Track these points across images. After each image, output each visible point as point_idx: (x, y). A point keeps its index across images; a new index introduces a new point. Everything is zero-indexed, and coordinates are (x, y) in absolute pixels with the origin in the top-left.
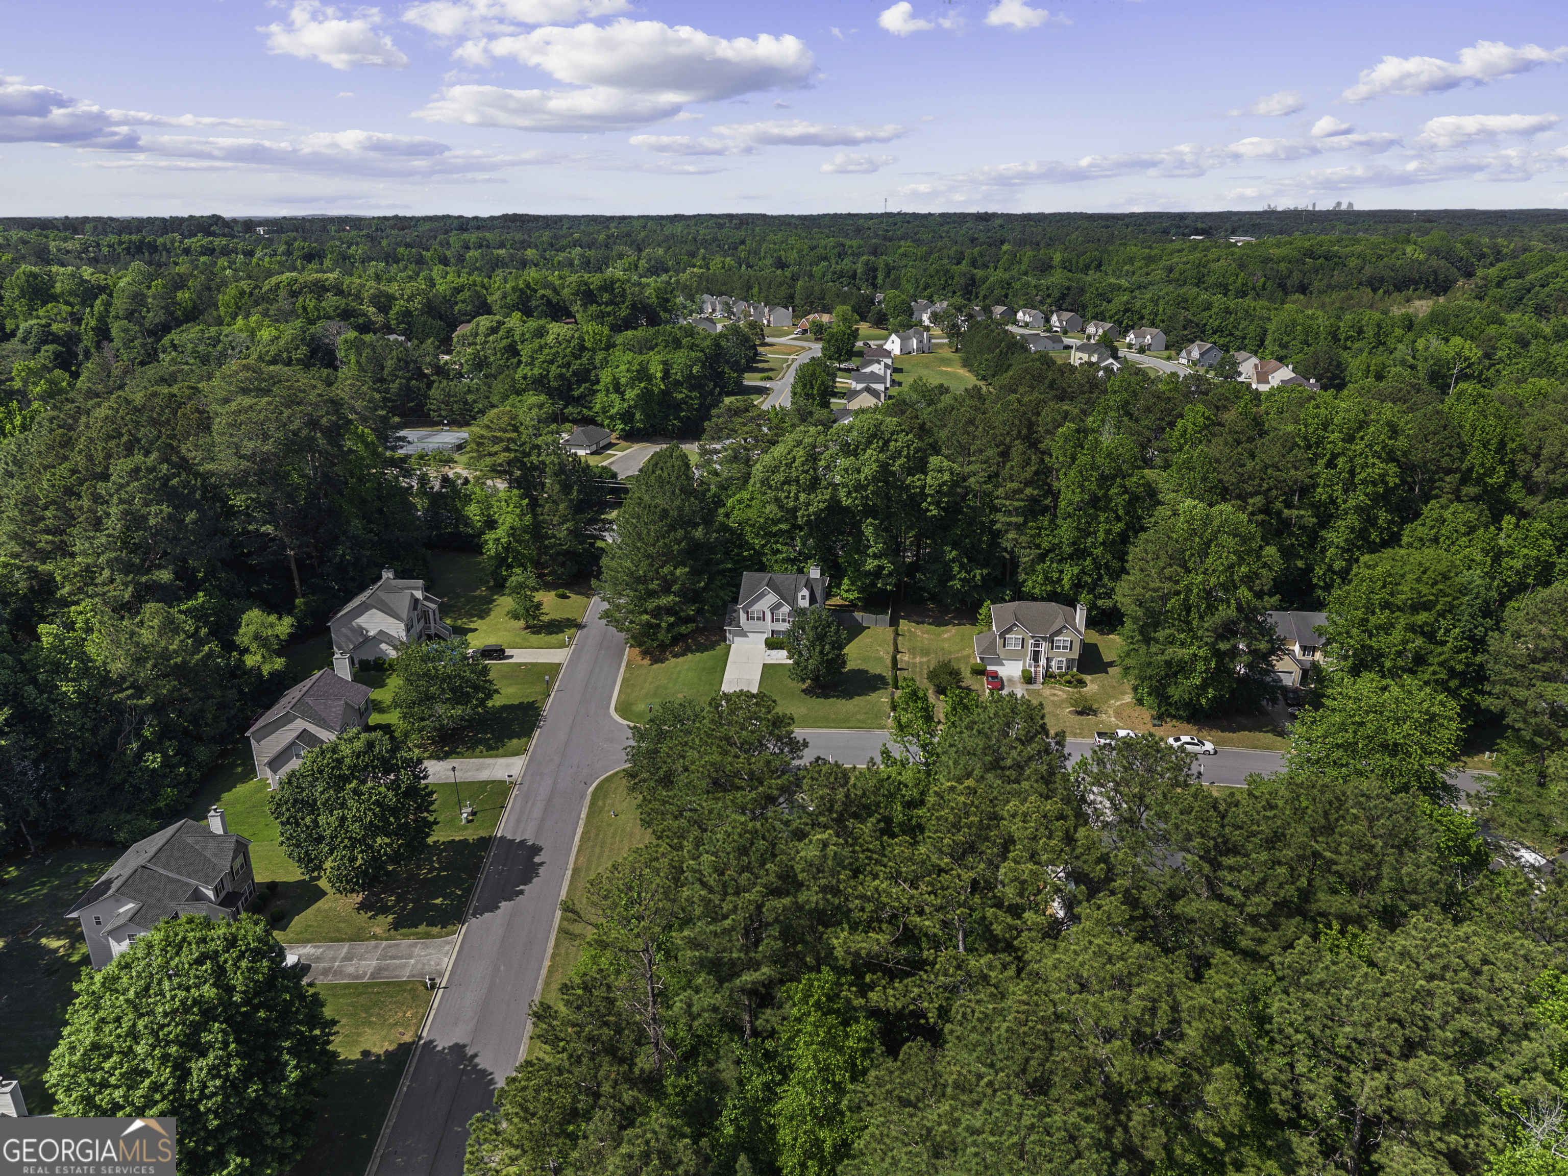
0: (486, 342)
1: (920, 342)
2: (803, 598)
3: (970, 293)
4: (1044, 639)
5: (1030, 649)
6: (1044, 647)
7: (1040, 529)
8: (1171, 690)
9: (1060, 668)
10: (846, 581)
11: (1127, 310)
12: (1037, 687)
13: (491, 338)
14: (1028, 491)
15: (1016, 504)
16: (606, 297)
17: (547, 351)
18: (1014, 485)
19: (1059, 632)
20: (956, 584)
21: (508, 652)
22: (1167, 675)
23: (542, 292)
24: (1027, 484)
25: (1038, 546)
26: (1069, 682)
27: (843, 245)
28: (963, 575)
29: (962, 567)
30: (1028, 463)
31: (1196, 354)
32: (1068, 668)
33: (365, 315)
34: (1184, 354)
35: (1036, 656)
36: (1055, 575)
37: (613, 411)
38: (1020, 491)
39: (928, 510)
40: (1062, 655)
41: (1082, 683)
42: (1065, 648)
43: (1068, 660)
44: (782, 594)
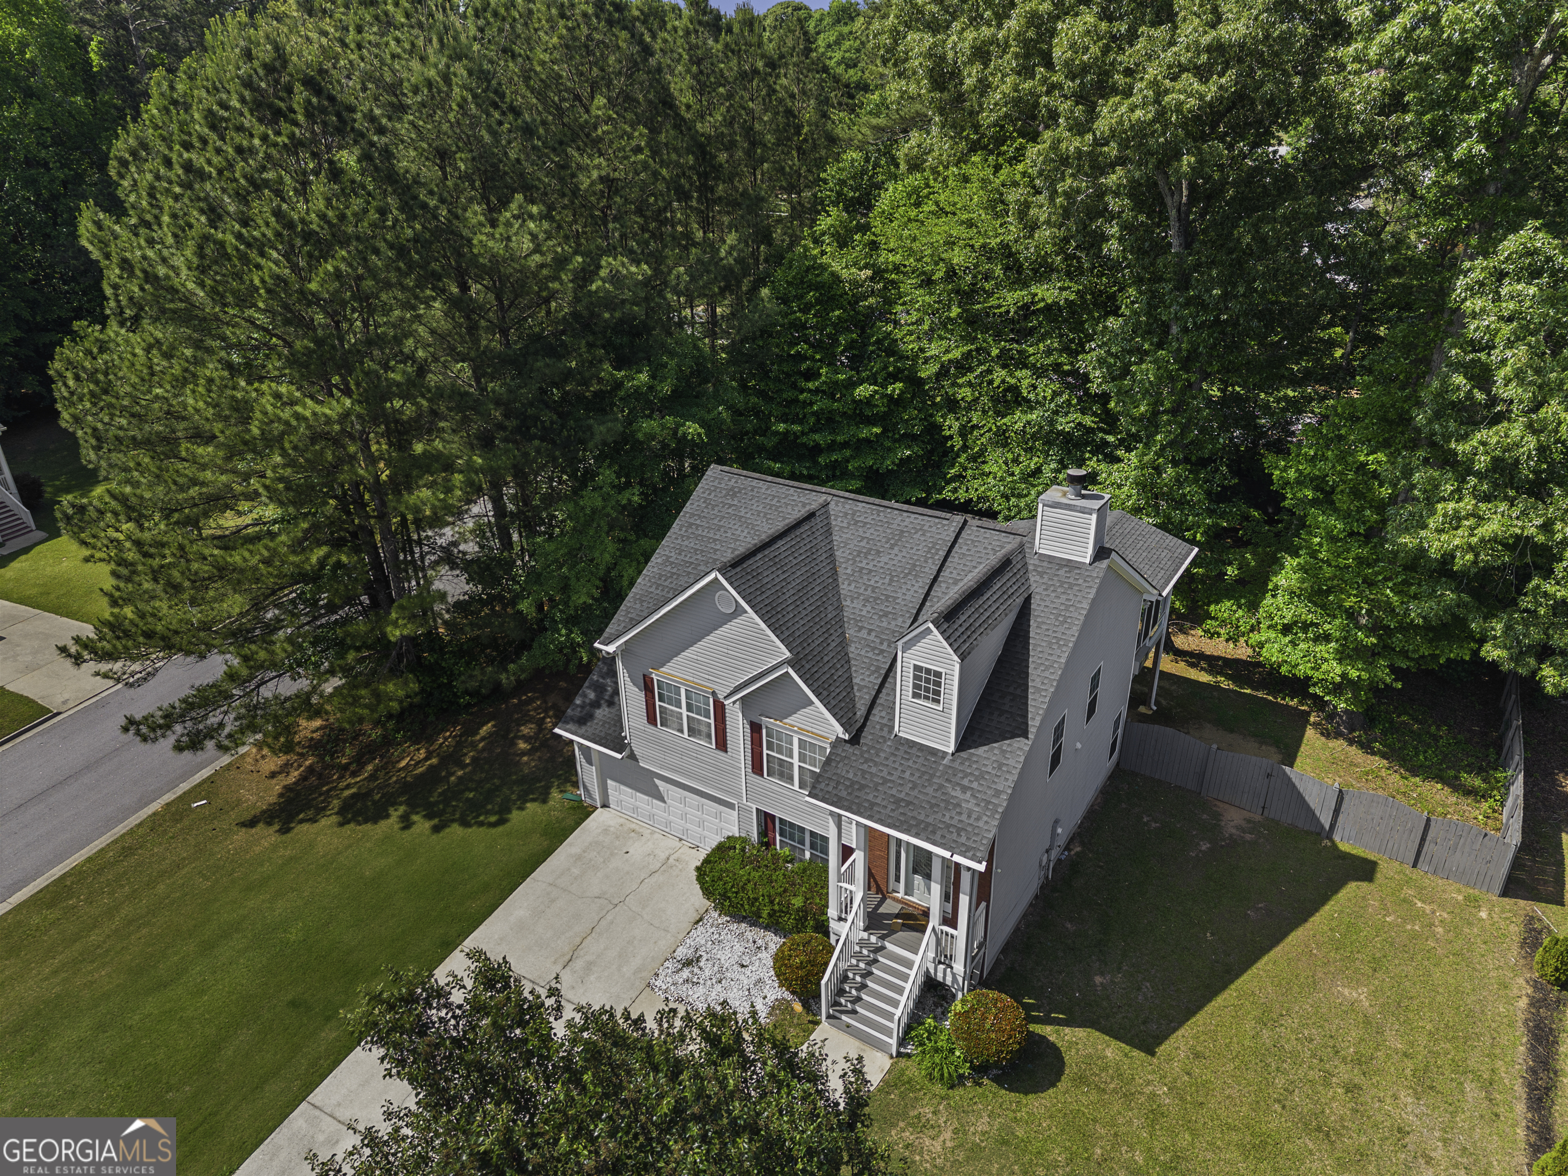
2: (926, 678)
44: (839, 622)
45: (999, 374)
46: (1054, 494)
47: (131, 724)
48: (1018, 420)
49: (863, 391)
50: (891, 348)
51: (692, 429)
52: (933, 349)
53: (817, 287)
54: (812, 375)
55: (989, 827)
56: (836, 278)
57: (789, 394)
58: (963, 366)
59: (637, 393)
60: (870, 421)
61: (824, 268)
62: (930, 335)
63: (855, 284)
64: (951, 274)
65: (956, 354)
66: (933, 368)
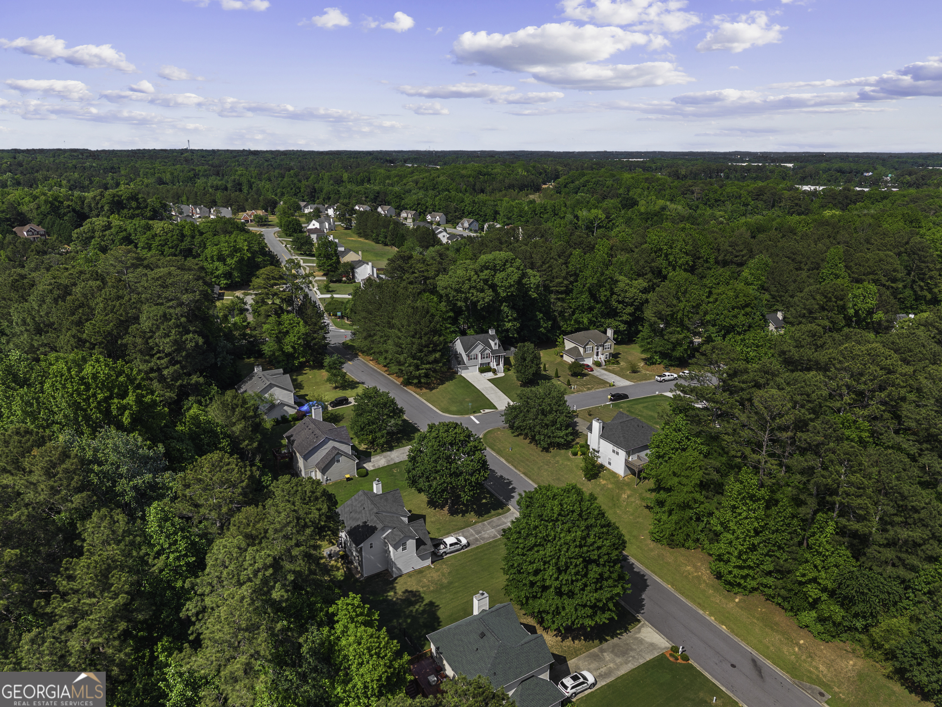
1: (330, 224)
2: (496, 344)
3: (314, 197)
4: (601, 345)
5: (595, 351)
6: (600, 349)
9: (606, 358)
11: (418, 204)
15: (562, 289)
18: (559, 280)
19: (606, 342)
31: (466, 225)
34: (460, 225)
35: (598, 354)
36: (581, 320)
37: (219, 272)
38: (562, 283)
40: (607, 352)
42: (608, 348)
43: (609, 354)
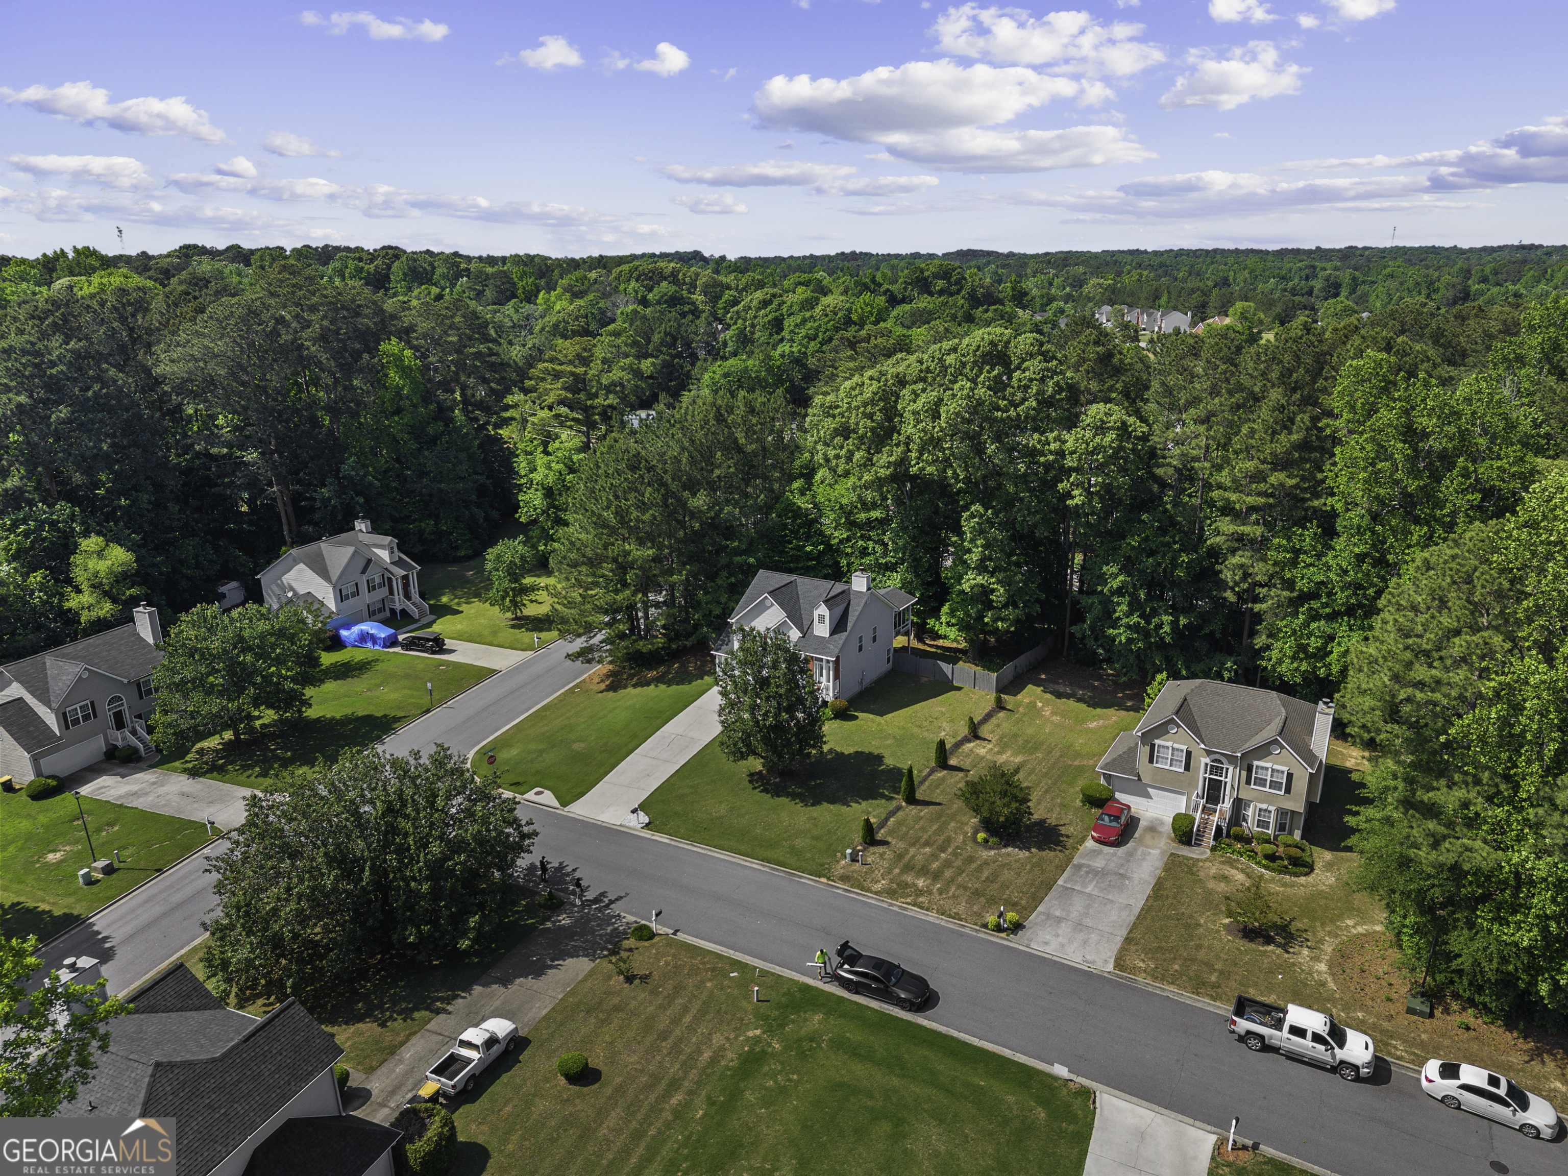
0: (755, 317)
2: (821, 619)
4: (1232, 759)
5: (1201, 775)
6: (1231, 776)
7: (1297, 552)
8: (1457, 940)
9: (1262, 824)
10: (945, 609)
12: (1200, 853)
13: (762, 312)
14: (1275, 478)
15: (1250, 500)
16: (940, 284)
17: (809, 325)
18: (1253, 465)
19: (1263, 751)
20: (1121, 635)
21: (449, 643)
22: (1450, 901)
23: (885, 286)
24: (1280, 463)
25: (1290, 584)
26: (1272, 857)
27: (1314, 267)
28: (1135, 619)
29: (1134, 606)
30: (1287, 425)
32: (1281, 827)
33: (693, 303)
35: (1213, 792)
36: (1314, 643)
38: (1261, 477)
39: (1069, 495)
40: (1269, 799)
41: (1301, 865)
42: (1275, 785)
43: (1282, 812)
44: (800, 609)
45: (860, 543)
46: (858, 573)
47: (568, 656)
48: (866, 560)
49: (808, 549)
50: (821, 534)
51: (752, 560)
52: (836, 534)
53: (792, 511)
54: (790, 542)
55: (836, 651)
56: (800, 508)
57: (781, 548)
58: (848, 539)
59: (734, 548)
60: (812, 560)
61: (795, 504)
62: (835, 529)
63: (806, 509)
64: (841, 507)
65: (845, 536)
66: (836, 541)
